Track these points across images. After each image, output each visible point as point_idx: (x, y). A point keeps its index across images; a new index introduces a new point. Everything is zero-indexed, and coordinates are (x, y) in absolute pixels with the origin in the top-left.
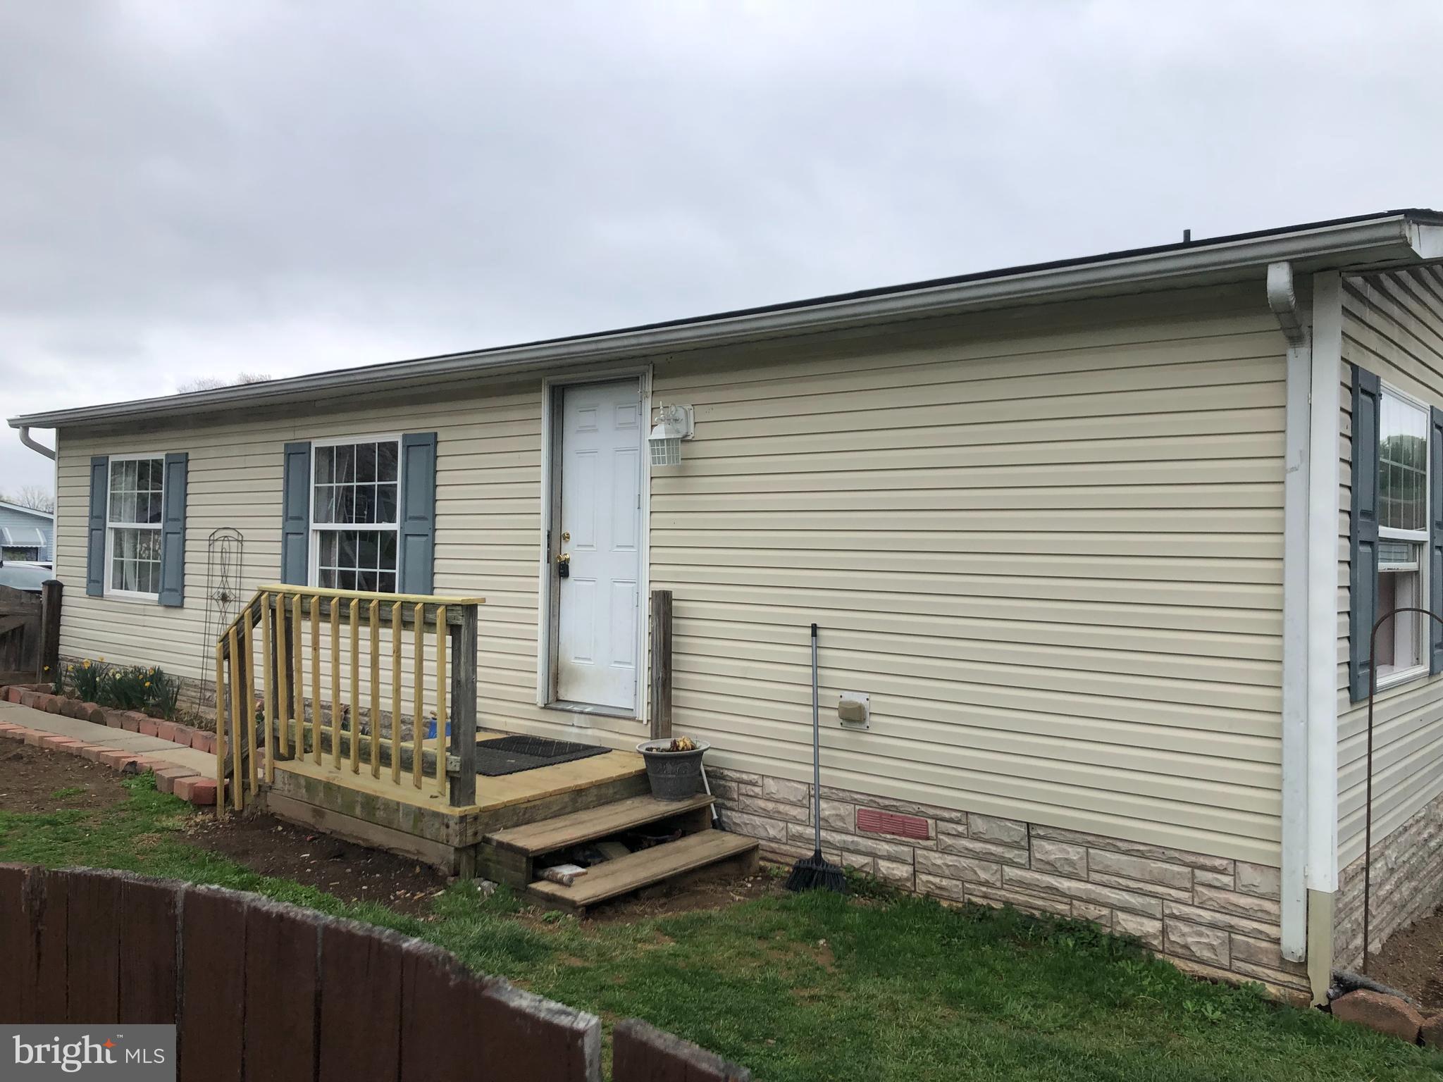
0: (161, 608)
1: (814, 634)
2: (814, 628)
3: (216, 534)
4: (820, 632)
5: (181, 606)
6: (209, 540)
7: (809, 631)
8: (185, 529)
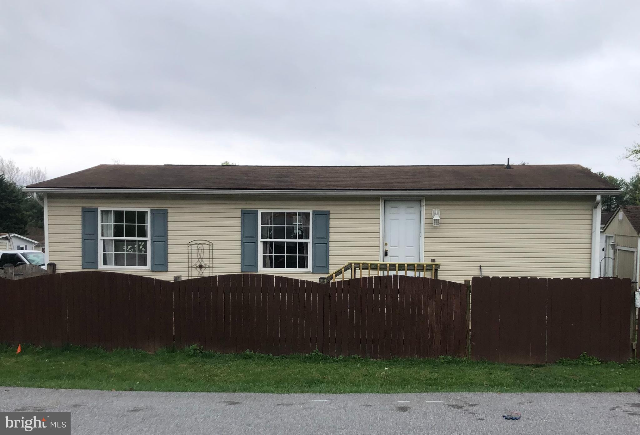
0: (151, 272)
1: (481, 268)
2: (480, 267)
3: (192, 242)
4: (482, 267)
5: (167, 271)
6: (188, 245)
7: (479, 267)
8: (167, 240)
